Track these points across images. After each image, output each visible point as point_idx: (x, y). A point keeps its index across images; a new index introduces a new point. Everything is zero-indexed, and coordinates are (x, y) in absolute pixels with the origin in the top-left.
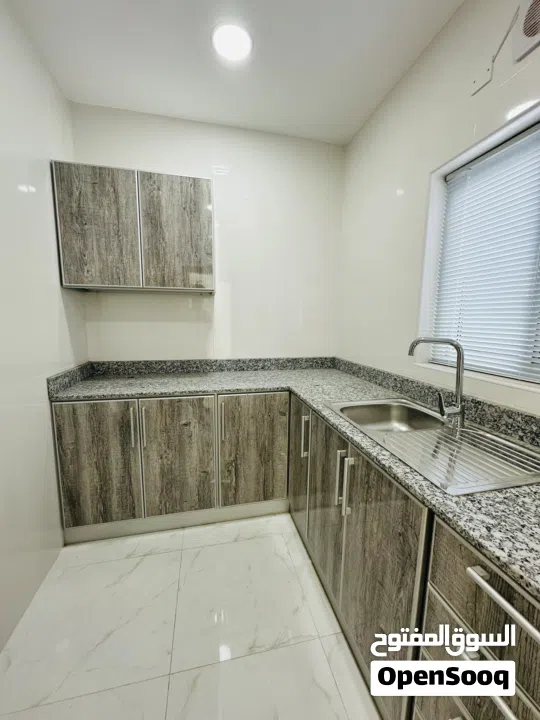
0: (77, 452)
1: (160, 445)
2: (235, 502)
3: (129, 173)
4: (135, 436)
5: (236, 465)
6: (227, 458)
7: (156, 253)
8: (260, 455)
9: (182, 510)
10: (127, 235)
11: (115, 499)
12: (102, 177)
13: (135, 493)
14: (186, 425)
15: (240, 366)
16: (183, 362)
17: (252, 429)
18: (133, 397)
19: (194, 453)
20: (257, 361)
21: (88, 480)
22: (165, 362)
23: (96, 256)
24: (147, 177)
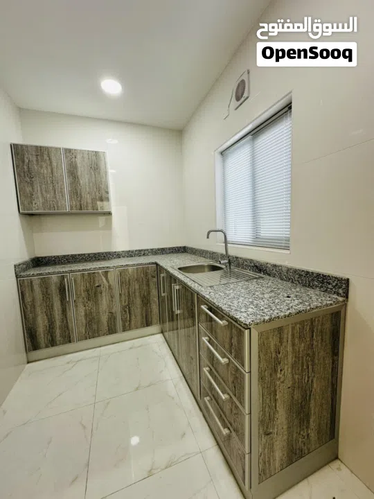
0: (33, 306)
1: (83, 298)
2: (130, 329)
3: (57, 149)
4: (69, 295)
5: (129, 308)
6: (123, 304)
7: (76, 193)
8: (143, 301)
9: (99, 336)
10: (58, 183)
11: (58, 332)
12: (41, 152)
13: (70, 328)
14: (98, 286)
15: (130, 254)
16: (95, 254)
17: (137, 287)
18: (66, 272)
19: (104, 302)
20: (140, 251)
21: (41, 323)
22: (84, 254)
23: (39, 195)
24: (68, 151)
